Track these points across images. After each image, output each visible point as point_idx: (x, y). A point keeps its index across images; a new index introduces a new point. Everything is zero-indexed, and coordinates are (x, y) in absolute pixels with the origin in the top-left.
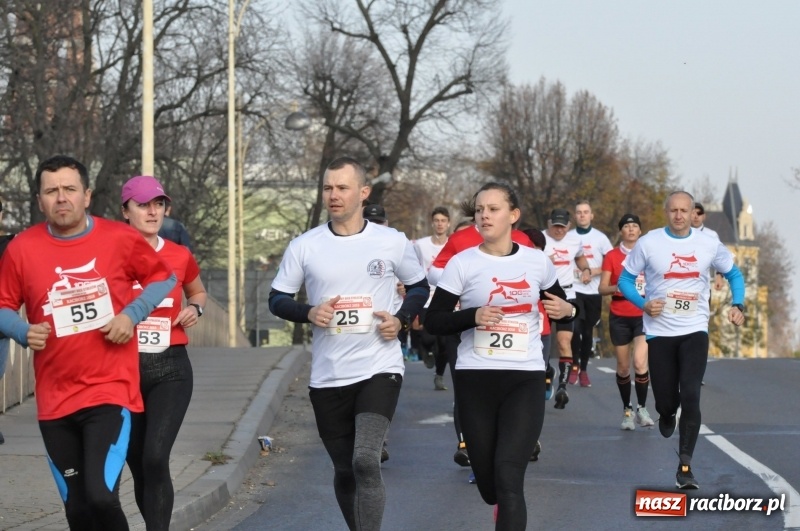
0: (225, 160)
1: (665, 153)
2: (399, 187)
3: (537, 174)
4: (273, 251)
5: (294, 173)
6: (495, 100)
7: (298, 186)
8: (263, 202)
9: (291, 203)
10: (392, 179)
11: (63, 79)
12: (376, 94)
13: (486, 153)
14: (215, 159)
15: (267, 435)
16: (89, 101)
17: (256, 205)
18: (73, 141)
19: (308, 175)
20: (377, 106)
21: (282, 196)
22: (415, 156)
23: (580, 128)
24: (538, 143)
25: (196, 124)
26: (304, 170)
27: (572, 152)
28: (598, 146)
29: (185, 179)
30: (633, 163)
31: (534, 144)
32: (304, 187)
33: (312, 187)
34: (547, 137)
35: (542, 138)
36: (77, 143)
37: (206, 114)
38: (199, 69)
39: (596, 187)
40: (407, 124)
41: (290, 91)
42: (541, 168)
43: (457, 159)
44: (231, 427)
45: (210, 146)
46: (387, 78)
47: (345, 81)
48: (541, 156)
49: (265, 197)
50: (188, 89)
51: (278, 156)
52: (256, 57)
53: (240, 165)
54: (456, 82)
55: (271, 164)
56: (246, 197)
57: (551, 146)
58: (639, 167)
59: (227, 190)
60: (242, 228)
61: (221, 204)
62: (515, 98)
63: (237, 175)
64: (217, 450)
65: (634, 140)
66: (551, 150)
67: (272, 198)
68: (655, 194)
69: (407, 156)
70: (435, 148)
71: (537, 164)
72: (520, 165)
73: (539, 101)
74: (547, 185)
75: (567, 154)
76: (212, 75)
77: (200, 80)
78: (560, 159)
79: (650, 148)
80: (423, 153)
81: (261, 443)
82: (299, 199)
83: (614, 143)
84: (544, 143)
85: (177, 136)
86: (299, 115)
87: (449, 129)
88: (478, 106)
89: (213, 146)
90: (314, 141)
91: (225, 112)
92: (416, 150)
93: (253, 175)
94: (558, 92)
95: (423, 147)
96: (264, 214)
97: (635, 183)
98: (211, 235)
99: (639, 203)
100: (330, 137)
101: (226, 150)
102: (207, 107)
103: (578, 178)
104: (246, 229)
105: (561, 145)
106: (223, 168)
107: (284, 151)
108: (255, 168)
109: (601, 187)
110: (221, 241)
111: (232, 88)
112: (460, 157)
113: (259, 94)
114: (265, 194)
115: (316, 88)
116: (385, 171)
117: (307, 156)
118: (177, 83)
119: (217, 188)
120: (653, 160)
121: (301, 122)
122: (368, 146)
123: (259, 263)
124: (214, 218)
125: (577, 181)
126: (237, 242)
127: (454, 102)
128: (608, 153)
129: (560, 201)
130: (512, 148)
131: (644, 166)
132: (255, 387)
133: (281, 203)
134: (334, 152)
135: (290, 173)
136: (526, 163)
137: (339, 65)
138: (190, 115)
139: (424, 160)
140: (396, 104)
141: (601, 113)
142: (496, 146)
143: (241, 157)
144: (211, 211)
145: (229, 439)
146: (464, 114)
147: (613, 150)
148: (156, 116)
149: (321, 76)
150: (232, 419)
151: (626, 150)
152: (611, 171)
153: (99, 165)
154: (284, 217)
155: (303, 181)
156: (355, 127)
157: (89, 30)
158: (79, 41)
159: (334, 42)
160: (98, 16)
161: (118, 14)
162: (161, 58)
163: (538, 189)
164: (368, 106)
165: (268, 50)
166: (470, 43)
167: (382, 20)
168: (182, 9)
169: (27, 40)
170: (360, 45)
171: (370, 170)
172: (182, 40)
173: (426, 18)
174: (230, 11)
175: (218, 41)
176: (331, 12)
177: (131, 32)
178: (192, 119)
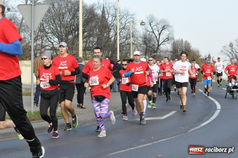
0: (130, 51)
1: (199, 50)
2: (158, 55)
3: (179, 53)
6: (172, 42)
10: (156, 54)
11: (105, 39)
12: (154, 41)
13: (171, 50)
16: (109, 43)
23: (186, 46)
24: (179, 48)
25: (126, 46)
26: (143, 53)
29: (124, 54)
30: (194, 51)
33: (144, 55)
36: (107, 49)
37: (127, 44)
38: (126, 37)
40: (159, 46)
41: (140, 41)
43: (166, 51)
45: (128, 49)
46: (156, 38)
47: (149, 39)
50: (124, 40)
52: (135, 35)
54: (166, 39)
57: (181, 49)
62: (175, 41)
63: (132, 54)
65: (194, 48)
68: (197, 56)
69: (159, 51)
70: (163, 49)
72: (176, 52)
73: (179, 42)
76: (128, 38)
77: (126, 39)
79: (196, 49)
80: (161, 50)
83: (191, 48)
85: (123, 48)
86: (142, 44)
87: (165, 46)
88: (170, 43)
90: (144, 48)
91: (130, 44)
94: (182, 41)
97: (194, 54)
99: (195, 57)
100: (147, 48)
101: (130, 50)
102: (127, 43)
105: (183, 49)
106: (130, 53)
111: (131, 40)
113: (136, 41)
115: (144, 40)
117: (143, 51)
118: (123, 39)
119: (129, 56)
121: (142, 46)
122: (153, 49)
127: (166, 42)
130: (175, 49)
131: (196, 52)
134: (147, 50)
137: (148, 36)
139: (161, 51)
140: (157, 42)
141: (189, 44)
142: (173, 49)
143: (133, 51)
146: (167, 44)
148: (119, 45)
149: (145, 38)
151: (193, 49)
152: (191, 53)
153: (111, 52)
156: (151, 46)
157: (109, 32)
158: (108, 33)
159: (147, 33)
160: (110, 29)
161: (114, 29)
162: (120, 36)
163: (179, 55)
164: (153, 43)
165: (137, 34)
166: (168, 33)
167: (155, 29)
168: (123, 28)
169: (99, 33)
170: (151, 33)
171: (153, 53)
172: (124, 33)
173: (161, 29)
174: (131, 28)
175: (129, 33)
176: (147, 28)
177: (115, 32)
178: (125, 45)
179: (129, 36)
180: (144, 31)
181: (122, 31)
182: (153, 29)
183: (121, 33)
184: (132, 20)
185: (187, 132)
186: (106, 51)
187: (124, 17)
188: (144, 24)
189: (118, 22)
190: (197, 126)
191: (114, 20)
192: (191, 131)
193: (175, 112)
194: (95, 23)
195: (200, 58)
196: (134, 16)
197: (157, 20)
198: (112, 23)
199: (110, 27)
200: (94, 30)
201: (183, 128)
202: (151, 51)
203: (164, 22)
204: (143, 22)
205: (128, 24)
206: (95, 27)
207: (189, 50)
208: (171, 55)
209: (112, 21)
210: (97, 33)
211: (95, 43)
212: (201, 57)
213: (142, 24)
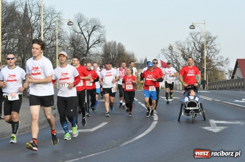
0: (56, 55)
1: (134, 53)
3: (111, 57)
6: (104, 44)
10: (86, 58)
11: (28, 41)
12: (83, 43)
13: (102, 53)
14: (54, 55)
18: (29, 52)
19: (71, 57)
20: (83, 45)
23: (119, 49)
34: (113, 51)
35: (112, 51)
37: (52, 47)
38: (51, 39)
40: (88, 48)
41: (67, 43)
45: (53, 52)
46: (85, 40)
47: (77, 41)
48: (112, 54)
50: (49, 42)
52: (61, 37)
54: (97, 41)
58: (129, 56)
61: (55, 63)
62: (107, 43)
64: (54, 107)
65: (128, 51)
66: (114, 53)
69: (88, 54)
70: (93, 53)
73: (112, 44)
74: (113, 59)
75: (117, 54)
76: (54, 40)
77: (52, 41)
79: (131, 52)
85: (48, 51)
86: (69, 47)
87: (96, 49)
88: (101, 45)
90: (72, 51)
91: (56, 46)
94: (115, 43)
95: (91, 52)
97: (129, 59)
100: (75, 51)
101: (56, 53)
103: (119, 58)
105: (116, 52)
112: (98, 54)
113: (62, 43)
115: (72, 42)
116: (84, 57)
117: (71, 54)
120: (132, 55)
121: (69, 48)
122: (81, 52)
124: (54, 65)
127: (97, 44)
129: (116, 62)
130: (107, 53)
134: (75, 53)
136: (109, 55)
137: (76, 38)
138: (50, 47)
139: (91, 55)
140: (86, 45)
141: (123, 46)
142: (104, 52)
146: (98, 47)
147: (125, 53)
149: (73, 40)
151: (127, 53)
152: (124, 57)
156: (79, 49)
157: (32, 33)
158: (30, 34)
159: (75, 34)
160: (34, 30)
161: (37, 29)
162: (45, 37)
164: (81, 45)
165: (64, 36)
166: (99, 34)
167: (84, 30)
168: (48, 28)
169: (21, 34)
170: (80, 34)
171: (82, 56)
172: (48, 34)
173: (91, 30)
174: (57, 29)
175: (55, 34)
176: (75, 29)
177: (39, 33)
178: (50, 48)
179: (54, 38)
180: (72, 32)
181: (47, 31)
182: (82, 30)
183: (46, 34)
184: (59, 19)
185: (120, 146)
186: (29, 54)
187: (49, 15)
188: (71, 24)
189: (42, 22)
190: (130, 139)
191: (38, 19)
192: (123, 145)
193: (106, 123)
194: (16, 22)
196: (60, 15)
197: (87, 20)
198: (35, 22)
199: (33, 27)
200: (15, 31)
201: (115, 142)
202: (80, 54)
203: (95, 22)
204: (70, 22)
205: (53, 24)
206: (16, 27)
207: (123, 53)
208: (102, 59)
209: (36, 21)
210: (18, 33)
211: (16, 45)
212: (136, 61)
213: (70, 23)
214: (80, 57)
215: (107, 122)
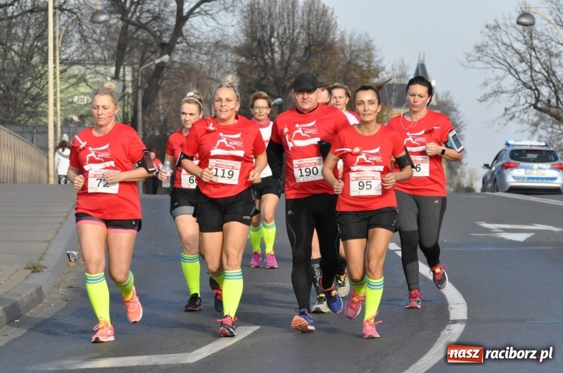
0: (46, 44)
1: (371, 41)
2: (177, 66)
3: (277, 56)
4: (83, 112)
5: (98, 55)
7: (101, 64)
8: (75, 76)
9: (95, 77)
10: (170, 59)
13: (240, 40)
14: (39, 44)
15: (74, 250)
17: (69, 78)
19: (109, 56)
20: (159, 6)
21: (88, 71)
22: (188, 44)
23: (309, 23)
24: (278, 34)
25: (25, 18)
27: (303, 40)
28: (321, 36)
29: (16, 58)
30: (348, 49)
31: (275, 34)
32: (105, 65)
33: (111, 65)
34: (285, 29)
35: (281, 30)
37: (32, 11)
39: (320, 66)
40: (181, 19)
42: (280, 52)
43: (217, 45)
44: (47, 244)
45: (35, 34)
48: (280, 43)
49: (77, 72)
51: (86, 41)
53: (58, 49)
55: (81, 47)
56: (62, 72)
57: (287, 35)
58: (353, 52)
59: (48, 67)
60: (59, 95)
61: (43, 77)
63: (55, 56)
64: (35, 261)
65: (349, 32)
66: (287, 39)
67: (80, 73)
68: (363, 71)
69: (181, 43)
70: (203, 37)
71: (277, 49)
72: (265, 49)
74: (285, 64)
75: (300, 42)
78: (294, 45)
79: (360, 38)
80: (194, 41)
81: (69, 256)
82: (102, 74)
83: (334, 34)
84: (283, 34)
85: (10, 26)
86: (101, 12)
87: (212, 23)
89: (38, 34)
90: (113, 30)
91: (46, 10)
92: (188, 38)
93: (68, 55)
95: (193, 36)
96: (76, 84)
97: (349, 63)
98: (36, 100)
99: (352, 78)
100: (125, 28)
101: (47, 38)
102: (33, 5)
103: (308, 59)
104: (62, 95)
105: (295, 35)
106: (46, 50)
107: (90, 38)
108: (68, 51)
109: (324, 66)
110: (43, 104)
112: (221, 44)
114: (75, 70)
116: (165, 54)
117: (108, 42)
119: (41, 65)
120: (363, 47)
121: (103, 18)
122: (152, 35)
123: (72, 120)
124: (38, 88)
125: (307, 61)
126: (55, 105)
127: (216, 3)
128: (329, 41)
130: (259, 37)
131: (356, 51)
132: (65, 214)
133: (88, 77)
134: (127, 39)
135: (95, 54)
136: (269, 49)
138: (20, 12)
139: (195, 46)
140: (174, 4)
141: (325, 12)
142: (247, 36)
143: (58, 43)
144: (37, 82)
145: (44, 254)
146: (223, 12)
147: (334, 39)
150: (48, 239)
151: (343, 39)
152: (331, 55)
154: (91, 87)
155: (105, 60)
156: (143, 21)
163: (278, 67)
164: (153, 5)
171: (154, 52)
195: (376, 81)
202: (147, 44)
207: (325, 40)
208: (242, 63)
212: (380, 75)
214: (148, 54)
215: (255, 324)
